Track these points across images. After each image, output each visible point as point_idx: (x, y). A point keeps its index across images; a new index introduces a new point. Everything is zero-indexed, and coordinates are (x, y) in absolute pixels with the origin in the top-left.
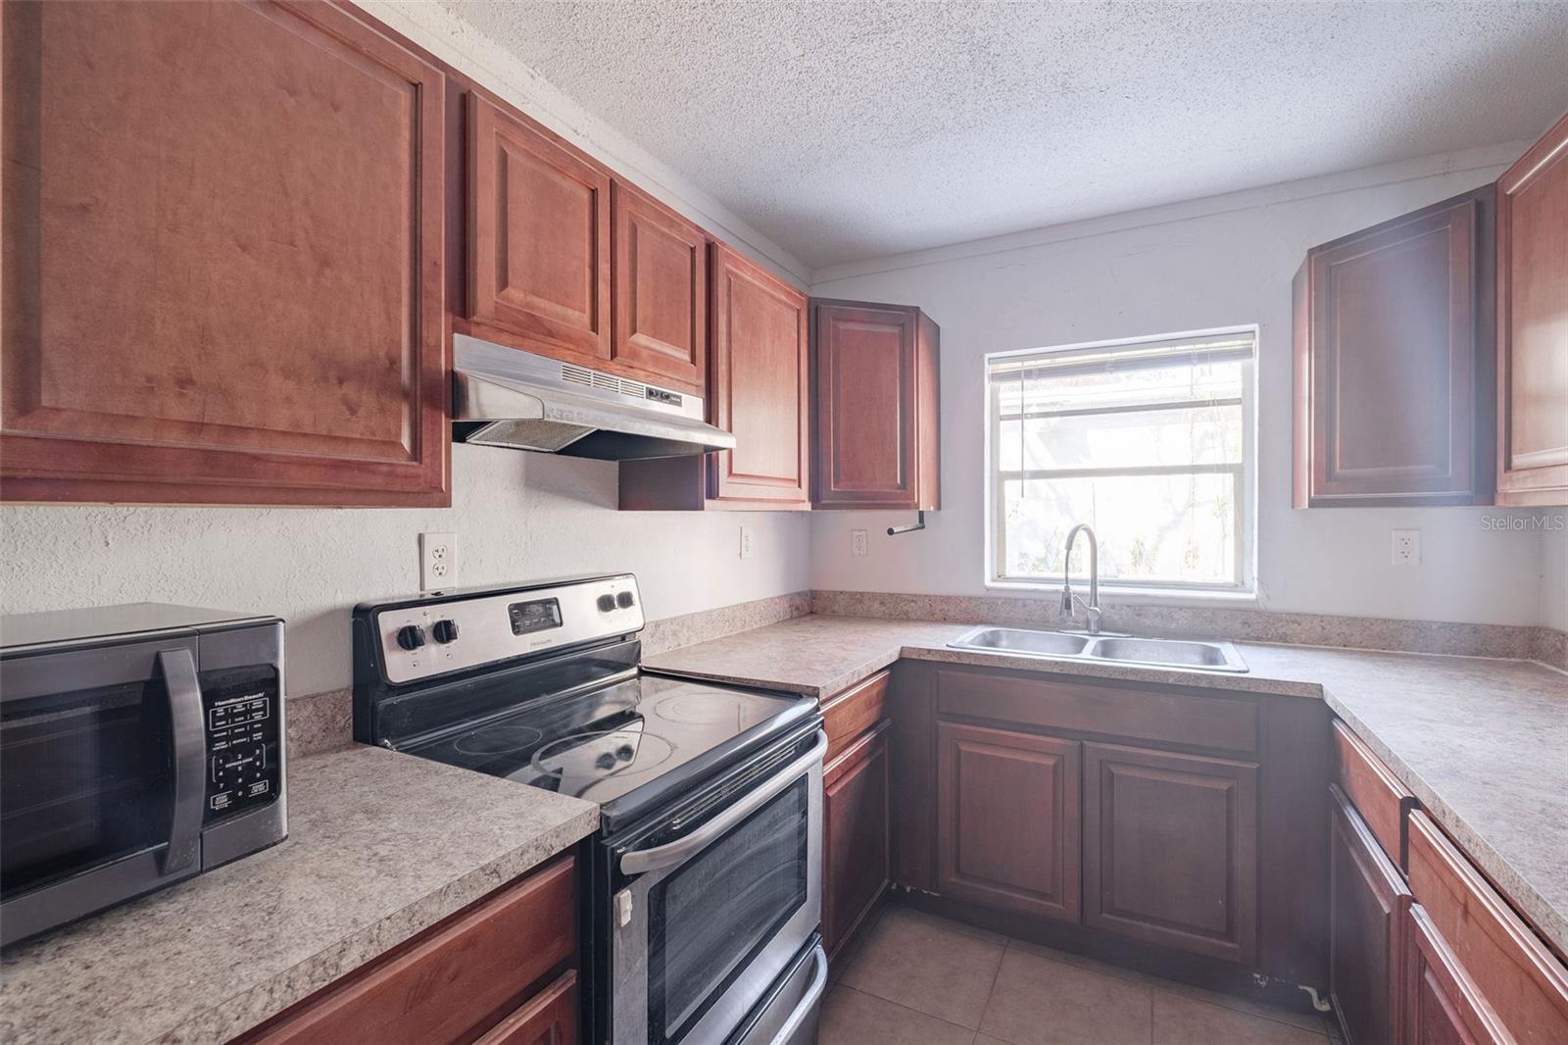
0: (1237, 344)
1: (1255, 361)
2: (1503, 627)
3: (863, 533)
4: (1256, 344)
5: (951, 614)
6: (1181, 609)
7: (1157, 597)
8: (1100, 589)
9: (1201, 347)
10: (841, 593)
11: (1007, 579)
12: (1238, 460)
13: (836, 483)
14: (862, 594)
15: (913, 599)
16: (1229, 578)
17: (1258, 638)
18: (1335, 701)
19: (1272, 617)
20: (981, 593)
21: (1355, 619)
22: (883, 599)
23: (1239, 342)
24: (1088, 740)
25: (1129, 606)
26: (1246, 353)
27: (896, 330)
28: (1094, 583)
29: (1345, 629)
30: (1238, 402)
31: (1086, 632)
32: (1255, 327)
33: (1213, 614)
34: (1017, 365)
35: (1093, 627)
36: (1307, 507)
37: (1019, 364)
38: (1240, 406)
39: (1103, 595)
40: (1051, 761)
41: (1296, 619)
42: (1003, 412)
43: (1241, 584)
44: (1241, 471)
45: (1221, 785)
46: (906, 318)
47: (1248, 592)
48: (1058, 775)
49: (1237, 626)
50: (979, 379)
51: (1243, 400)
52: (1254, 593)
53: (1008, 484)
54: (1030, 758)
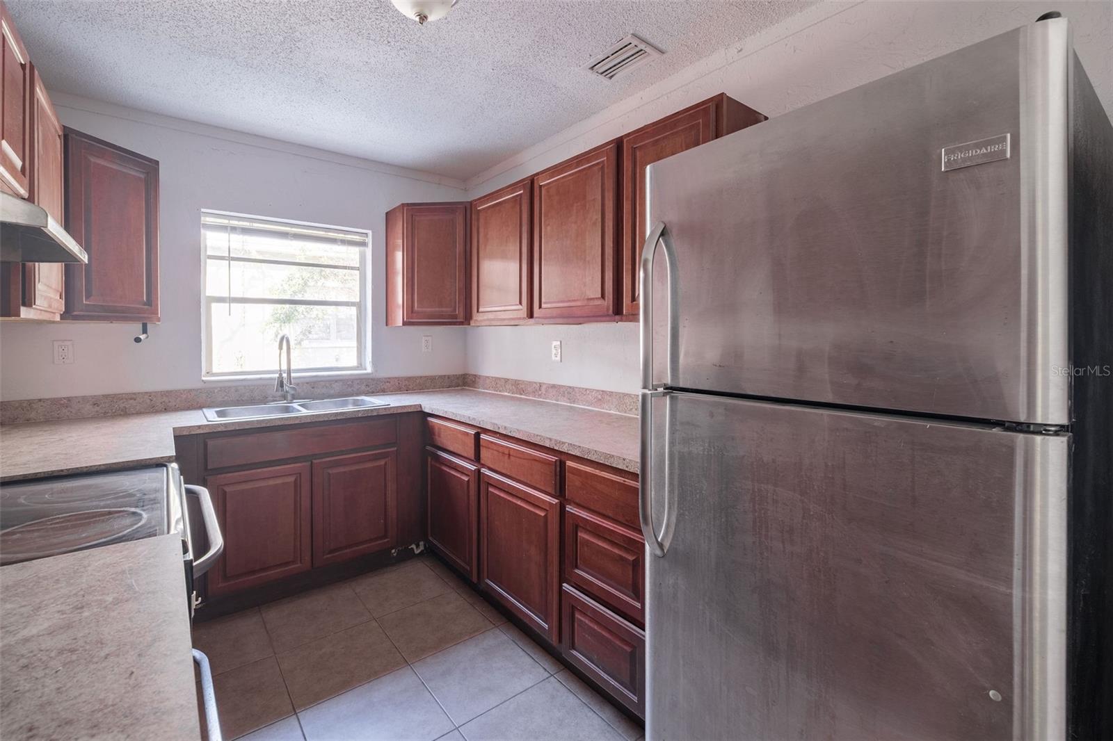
1: (369, 251)
3: (69, 343)
4: (369, 240)
6: (336, 381)
7: (323, 376)
8: (293, 375)
9: (341, 236)
10: (40, 400)
11: (214, 375)
12: (358, 300)
13: (87, 298)
14: (69, 399)
15: (132, 397)
16: (354, 363)
17: (373, 392)
18: (430, 409)
19: (379, 381)
20: (201, 386)
22: (96, 401)
23: (358, 237)
24: (315, 459)
25: (307, 383)
26: (363, 244)
27: (142, 176)
28: (289, 372)
29: (407, 383)
30: (358, 269)
31: (285, 401)
32: (370, 232)
33: (352, 382)
34: (225, 222)
35: (291, 398)
36: (400, 324)
37: (226, 221)
38: (358, 272)
39: (295, 378)
40: (292, 479)
41: (388, 380)
42: (209, 253)
43: (360, 366)
44: (360, 306)
45: (382, 462)
46: (150, 168)
47: (365, 369)
48: (297, 485)
49: (363, 387)
50: (197, 225)
51: (361, 269)
52: (369, 369)
53: (214, 306)
54: (279, 481)
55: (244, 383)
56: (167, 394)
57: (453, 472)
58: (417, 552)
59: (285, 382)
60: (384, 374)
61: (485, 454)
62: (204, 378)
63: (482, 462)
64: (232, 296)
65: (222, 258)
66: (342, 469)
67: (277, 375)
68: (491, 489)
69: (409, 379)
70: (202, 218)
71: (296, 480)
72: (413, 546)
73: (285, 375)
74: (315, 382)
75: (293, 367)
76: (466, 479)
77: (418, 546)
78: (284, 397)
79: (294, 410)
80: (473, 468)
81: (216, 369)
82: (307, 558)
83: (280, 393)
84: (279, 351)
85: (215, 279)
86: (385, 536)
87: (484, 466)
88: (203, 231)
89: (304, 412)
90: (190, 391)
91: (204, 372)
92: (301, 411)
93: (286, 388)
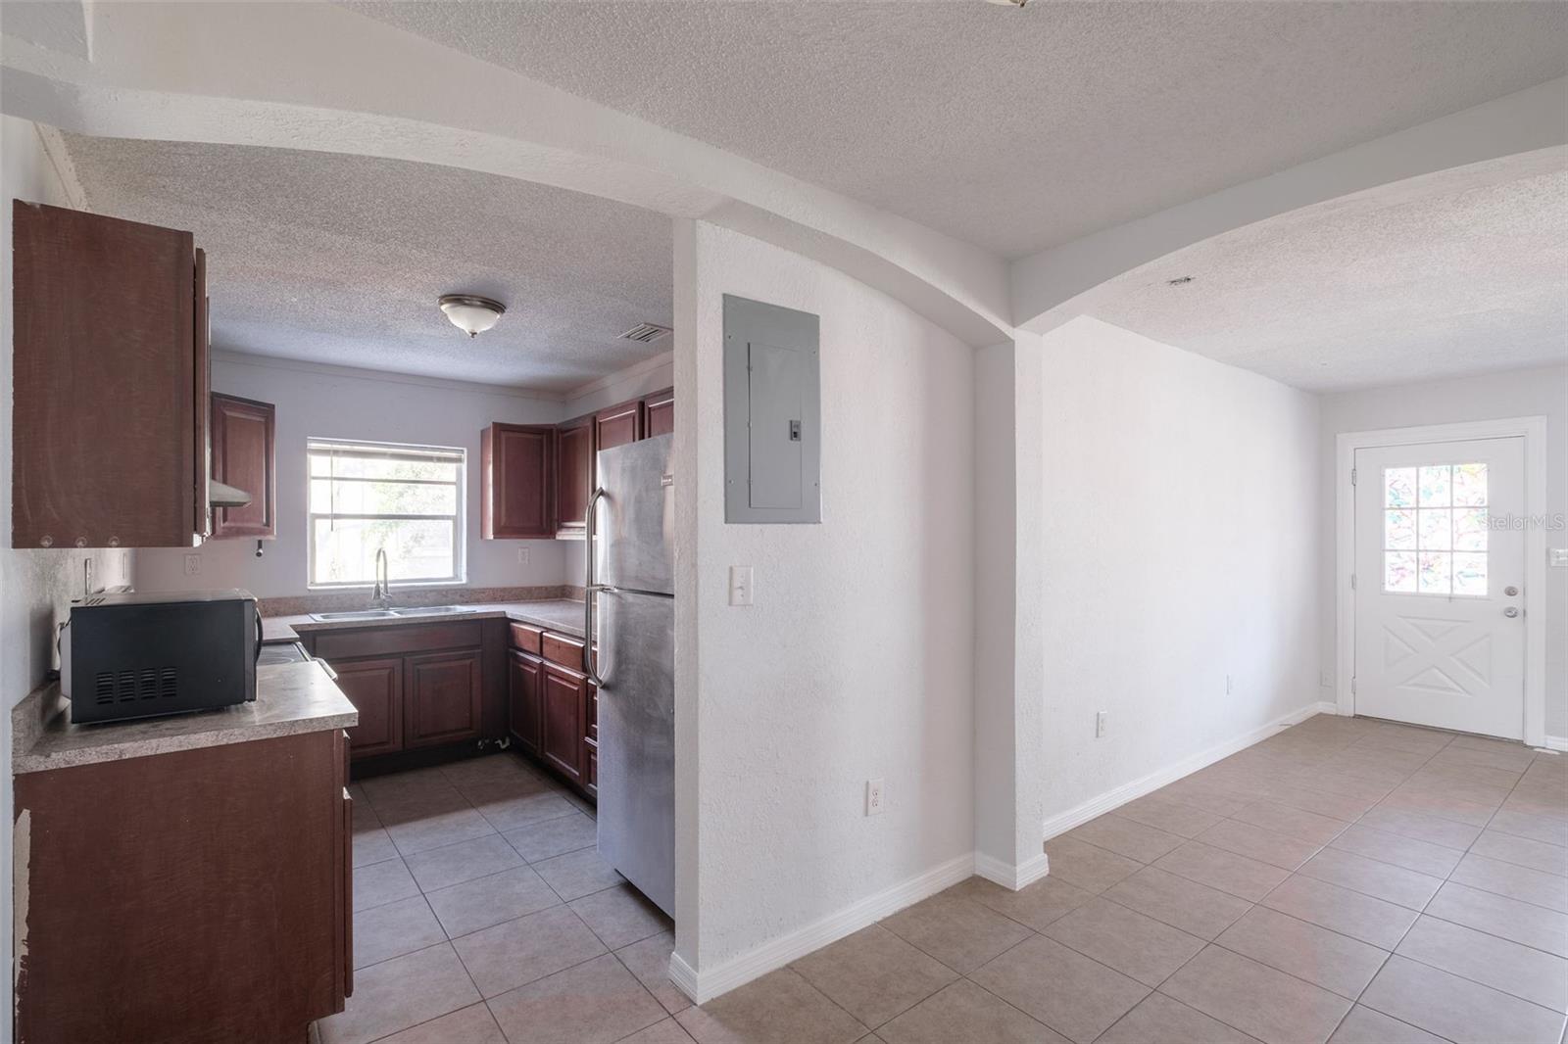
0: (453, 455)
1: (464, 466)
2: (546, 588)
4: (465, 456)
5: (282, 610)
6: (431, 591)
7: (418, 587)
8: (389, 585)
11: (317, 585)
12: (454, 514)
13: (225, 520)
16: (450, 574)
17: (467, 602)
18: (512, 615)
19: (474, 591)
20: (307, 594)
21: (505, 589)
23: (455, 454)
25: (403, 592)
26: (459, 460)
27: (263, 420)
28: (386, 583)
29: (502, 594)
30: (455, 483)
31: (382, 609)
33: (447, 592)
35: (386, 605)
36: (491, 537)
37: (329, 446)
38: (455, 485)
39: (392, 588)
40: (385, 673)
41: (483, 591)
42: (313, 474)
43: (456, 577)
44: (456, 520)
45: (468, 662)
46: (267, 411)
47: (461, 580)
48: (390, 678)
49: (458, 597)
50: (304, 451)
51: (457, 484)
52: (464, 581)
53: (318, 522)
54: (376, 673)
55: (345, 592)
56: (278, 601)
57: (528, 669)
58: (503, 747)
59: (382, 591)
60: (476, 585)
61: (546, 648)
62: (309, 588)
63: (544, 655)
64: (334, 512)
65: (326, 478)
66: (430, 666)
67: (374, 586)
68: (550, 677)
69: (504, 590)
70: (308, 444)
71: (390, 673)
72: (500, 742)
73: (382, 586)
74: (411, 592)
75: (389, 578)
76: (534, 672)
77: (504, 743)
78: (381, 605)
79: (389, 615)
80: (538, 661)
81: (318, 580)
82: (399, 739)
83: (377, 602)
84: (375, 563)
85: (318, 498)
86: (470, 728)
87: (546, 658)
88: (308, 456)
89: (397, 616)
90: (297, 598)
91: (309, 582)
92: (393, 614)
93: (383, 597)
